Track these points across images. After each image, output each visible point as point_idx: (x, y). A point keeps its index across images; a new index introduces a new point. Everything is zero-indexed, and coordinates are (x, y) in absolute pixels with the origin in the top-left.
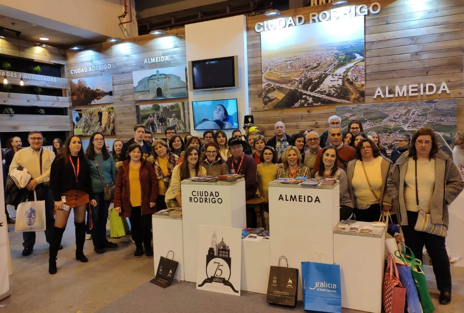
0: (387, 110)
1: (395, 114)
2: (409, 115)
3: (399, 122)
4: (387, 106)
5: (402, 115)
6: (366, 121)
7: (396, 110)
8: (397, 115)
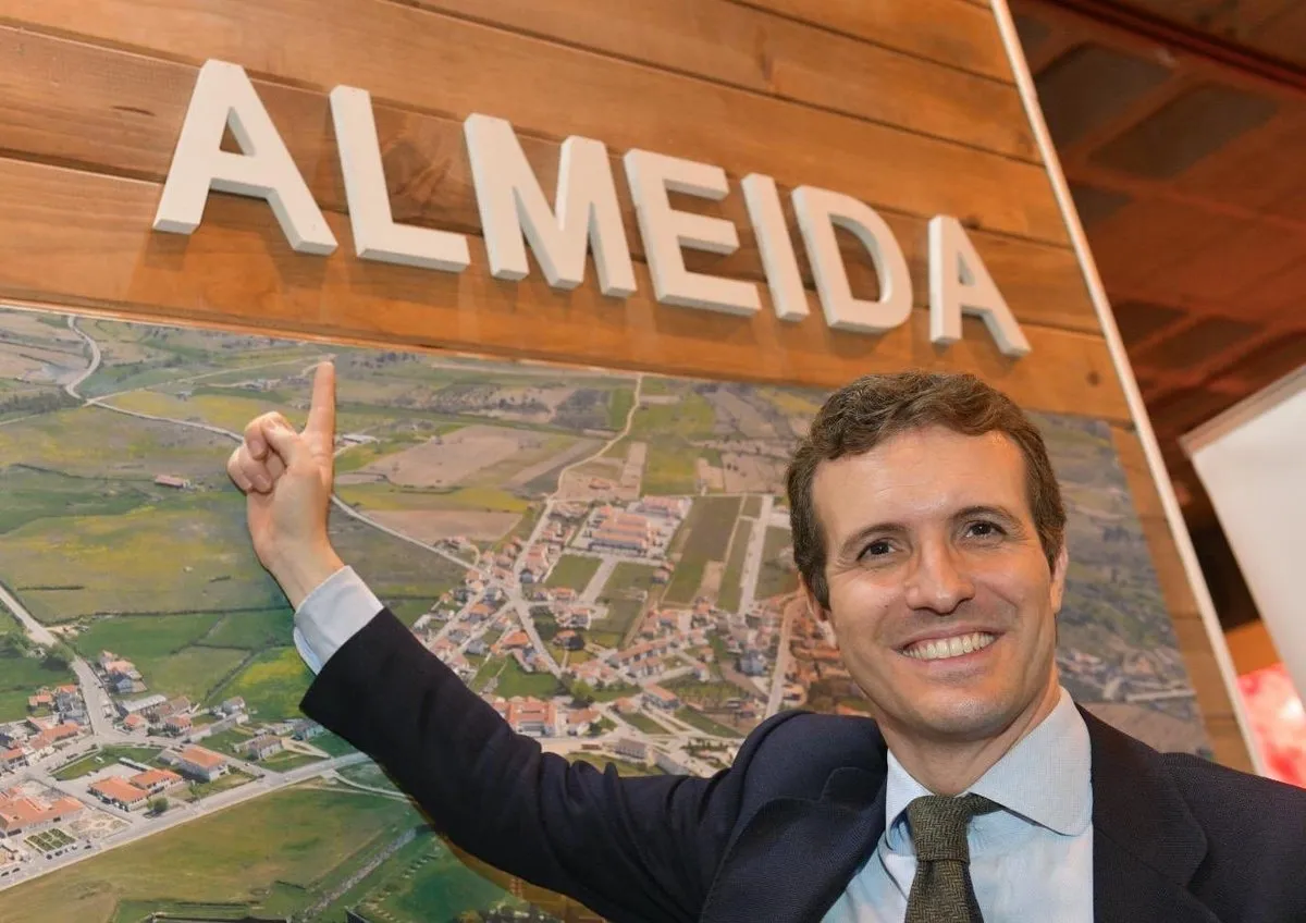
0: (414, 466)
1: (548, 563)
2: (729, 593)
3: (634, 703)
4: (401, 409)
5: (648, 579)
6: (55, 665)
7: (548, 484)
8: (574, 572)
